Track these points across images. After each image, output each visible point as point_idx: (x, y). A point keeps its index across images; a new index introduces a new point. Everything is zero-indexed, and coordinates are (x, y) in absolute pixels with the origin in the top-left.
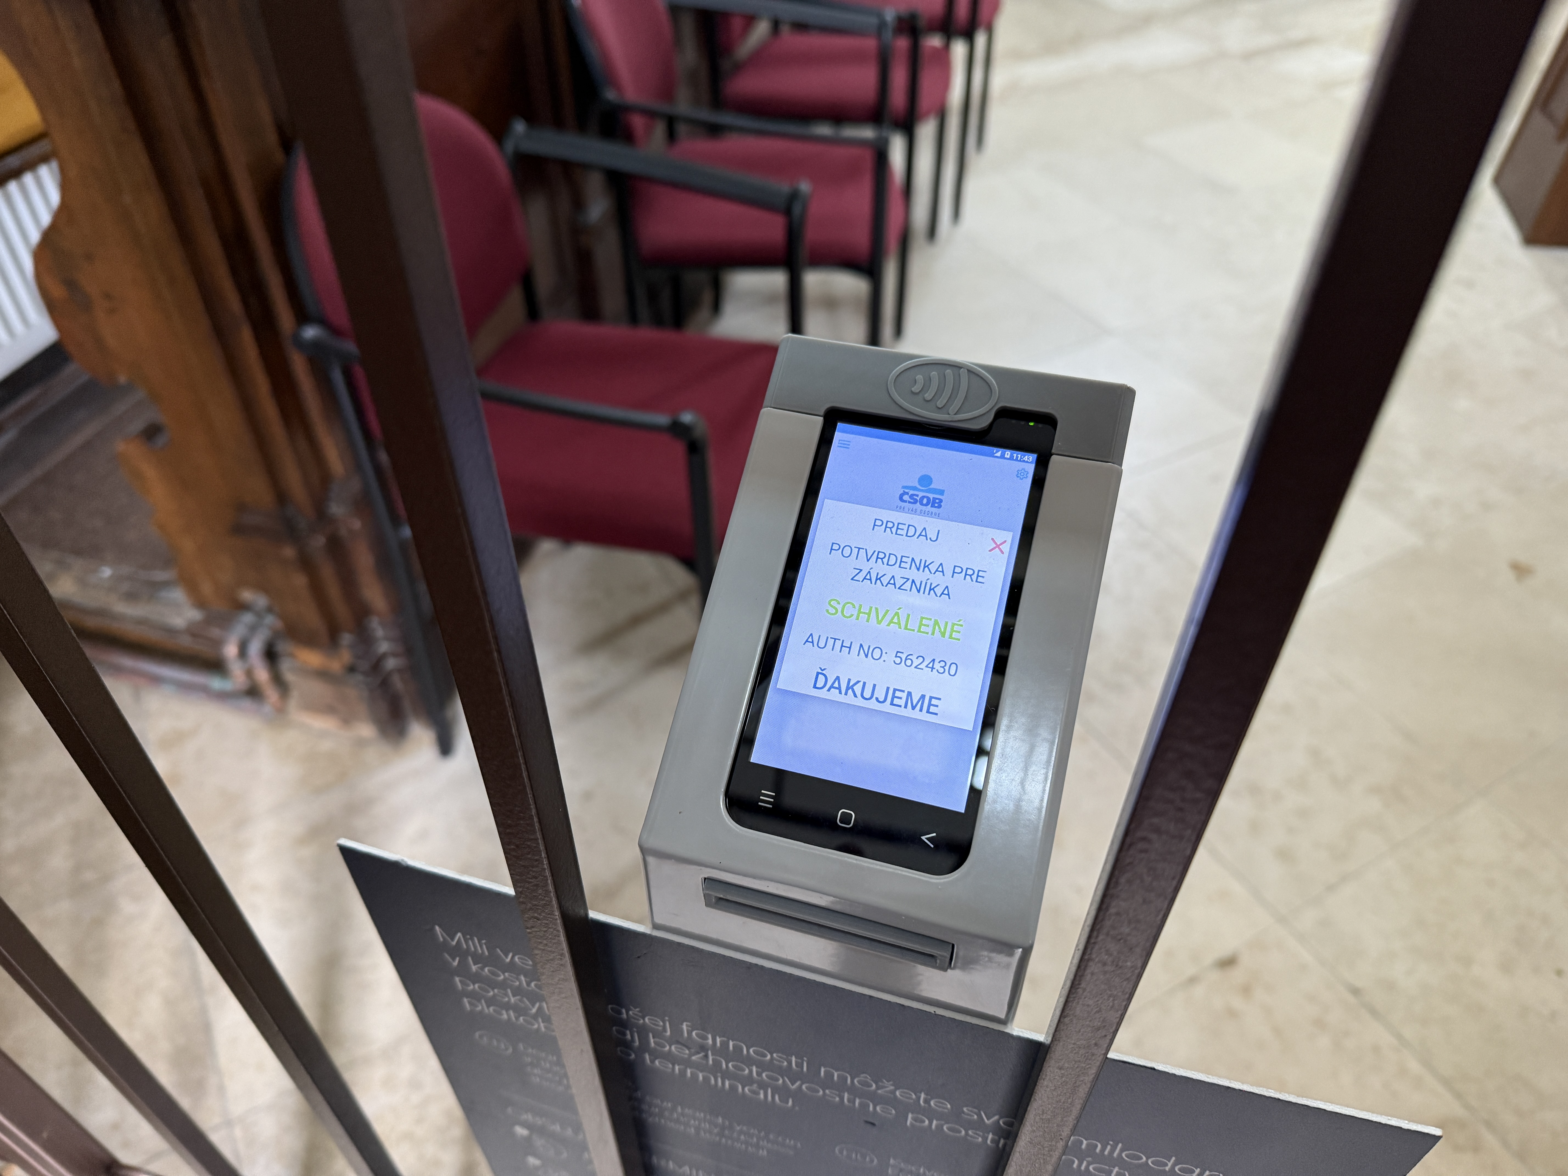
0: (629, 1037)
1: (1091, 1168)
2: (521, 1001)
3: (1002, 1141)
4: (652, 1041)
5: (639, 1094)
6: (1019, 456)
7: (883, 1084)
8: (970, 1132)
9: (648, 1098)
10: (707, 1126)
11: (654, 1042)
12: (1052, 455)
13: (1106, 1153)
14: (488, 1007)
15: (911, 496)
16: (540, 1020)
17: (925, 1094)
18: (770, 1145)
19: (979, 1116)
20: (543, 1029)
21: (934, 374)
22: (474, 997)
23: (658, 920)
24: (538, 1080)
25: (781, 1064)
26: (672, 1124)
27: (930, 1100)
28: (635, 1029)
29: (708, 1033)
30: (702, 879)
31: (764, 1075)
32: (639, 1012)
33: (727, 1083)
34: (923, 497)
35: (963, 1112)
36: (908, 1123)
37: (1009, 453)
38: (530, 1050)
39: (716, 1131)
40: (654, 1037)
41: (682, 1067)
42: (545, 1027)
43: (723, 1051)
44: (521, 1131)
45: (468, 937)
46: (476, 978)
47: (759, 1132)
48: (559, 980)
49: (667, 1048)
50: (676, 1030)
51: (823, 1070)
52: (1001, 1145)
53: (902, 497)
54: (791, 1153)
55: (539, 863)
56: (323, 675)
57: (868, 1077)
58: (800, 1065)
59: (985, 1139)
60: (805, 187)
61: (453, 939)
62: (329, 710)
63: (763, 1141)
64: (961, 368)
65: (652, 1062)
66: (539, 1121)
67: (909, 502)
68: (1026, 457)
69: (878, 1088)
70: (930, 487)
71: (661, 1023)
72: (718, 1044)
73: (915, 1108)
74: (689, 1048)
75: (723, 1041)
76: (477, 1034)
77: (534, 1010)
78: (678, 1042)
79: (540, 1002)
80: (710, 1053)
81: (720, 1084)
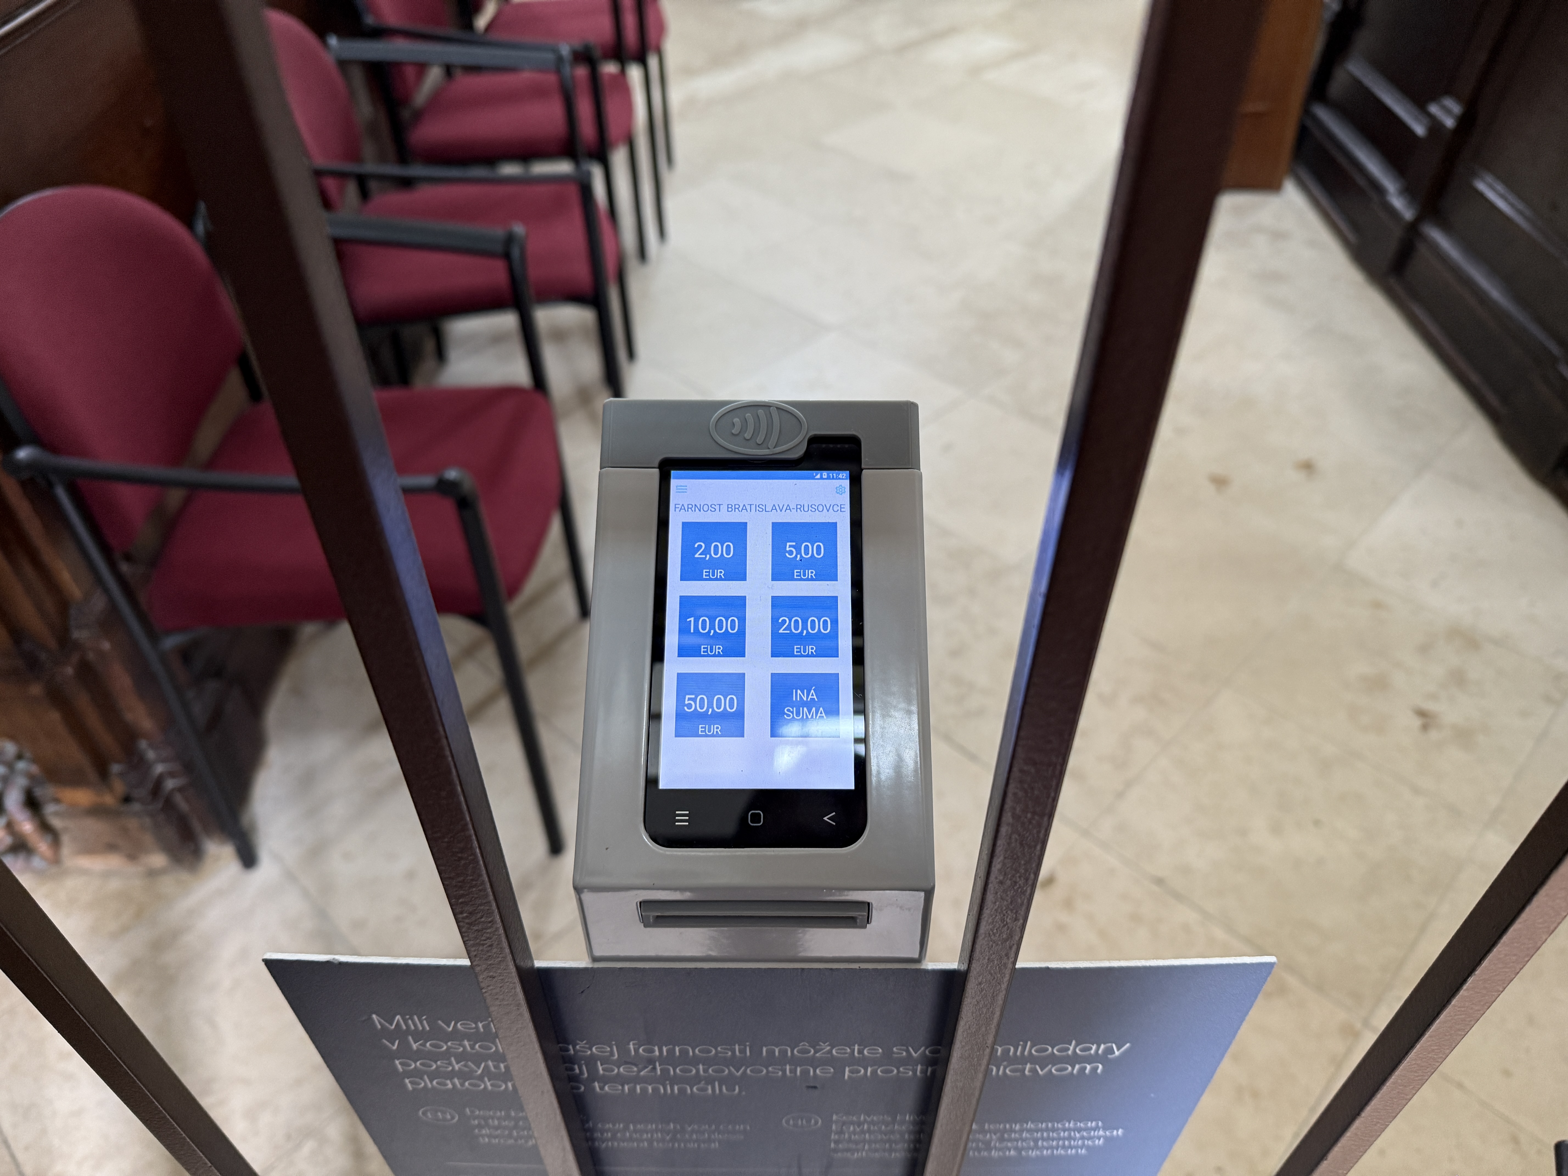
0: (577, 1071)
1: (1007, 1071)
2: (465, 1066)
3: (930, 1069)
4: (600, 1068)
5: (591, 1124)
7: (820, 1047)
8: (901, 1069)
10: (660, 1135)
11: (603, 1069)
12: (863, 470)
13: (1018, 1053)
14: (431, 1082)
16: (486, 1079)
17: (858, 1045)
18: (721, 1136)
19: (908, 1051)
22: (417, 1074)
23: (597, 953)
24: (487, 1140)
25: (726, 1055)
27: (863, 1050)
28: (583, 1062)
29: (655, 1046)
30: (637, 903)
31: (710, 1070)
32: (586, 1044)
33: (676, 1088)
35: (893, 1053)
36: (846, 1077)
37: (826, 474)
38: (477, 1113)
39: (668, 1138)
40: (602, 1065)
41: (631, 1085)
42: (491, 1085)
43: (669, 1060)
45: (408, 1016)
46: (417, 1056)
47: (710, 1126)
49: (616, 1071)
50: (623, 1050)
51: (764, 1049)
52: (929, 1073)
54: (741, 1137)
55: (493, 924)
56: (97, 811)
58: (743, 1051)
59: (915, 1072)
60: (519, 229)
61: (391, 1023)
62: (111, 848)
63: (714, 1134)
64: (770, 406)
65: (602, 1088)
68: (841, 475)
69: (816, 1052)
71: (609, 1049)
72: (665, 1053)
73: (852, 1061)
74: (636, 1065)
75: (670, 1048)
77: (480, 1072)
78: (626, 1063)
79: (486, 1061)
80: (657, 1064)
81: (669, 1091)
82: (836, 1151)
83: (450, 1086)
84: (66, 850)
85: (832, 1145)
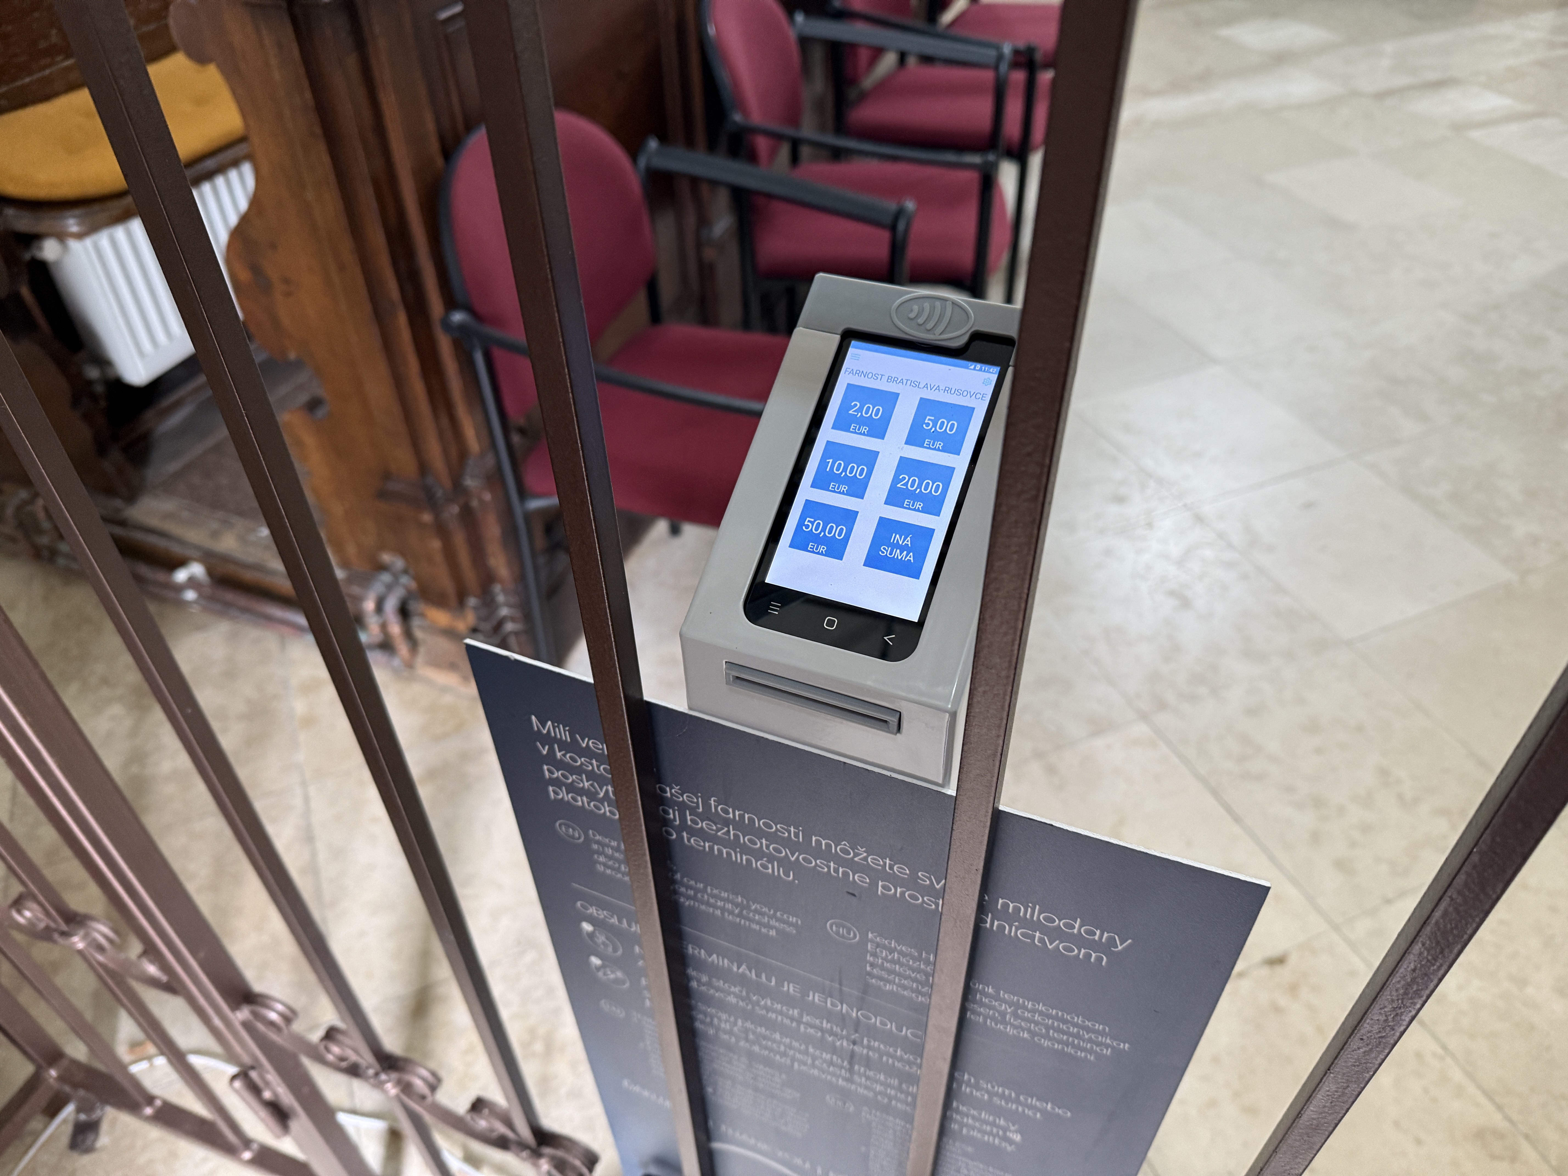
0: (671, 816)
1: (1018, 933)
2: (592, 785)
4: (689, 818)
6: (987, 368)
7: (858, 851)
8: (926, 899)
10: (730, 905)
11: (691, 820)
13: (1028, 916)
14: (567, 794)
16: (606, 804)
17: (889, 859)
18: (777, 924)
21: (927, 305)
22: (557, 783)
23: (694, 701)
24: (602, 868)
25: (784, 835)
26: (703, 907)
27: (894, 867)
28: (676, 808)
29: (729, 807)
30: (725, 663)
31: (771, 848)
32: (679, 789)
33: (744, 858)
36: (879, 893)
37: (978, 366)
38: (598, 837)
39: (736, 911)
40: (690, 815)
41: (711, 844)
43: (741, 825)
44: (587, 927)
45: (556, 724)
46: (559, 765)
47: (769, 910)
49: (700, 825)
50: (706, 805)
51: (814, 838)
54: (794, 932)
56: (446, 632)
57: (846, 842)
58: (797, 835)
60: (910, 205)
61: (544, 728)
63: (772, 920)
65: (689, 840)
66: (602, 915)
68: (992, 369)
69: (855, 855)
71: (695, 800)
72: (737, 817)
73: (884, 875)
74: (715, 824)
75: (741, 814)
76: (558, 823)
77: (602, 795)
78: (708, 819)
79: (607, 785)
80: (731, 827)
81: (739, 860)
82: (870, 974)
83: (580, 803)
84: (420, 660)
85: (868, 968)
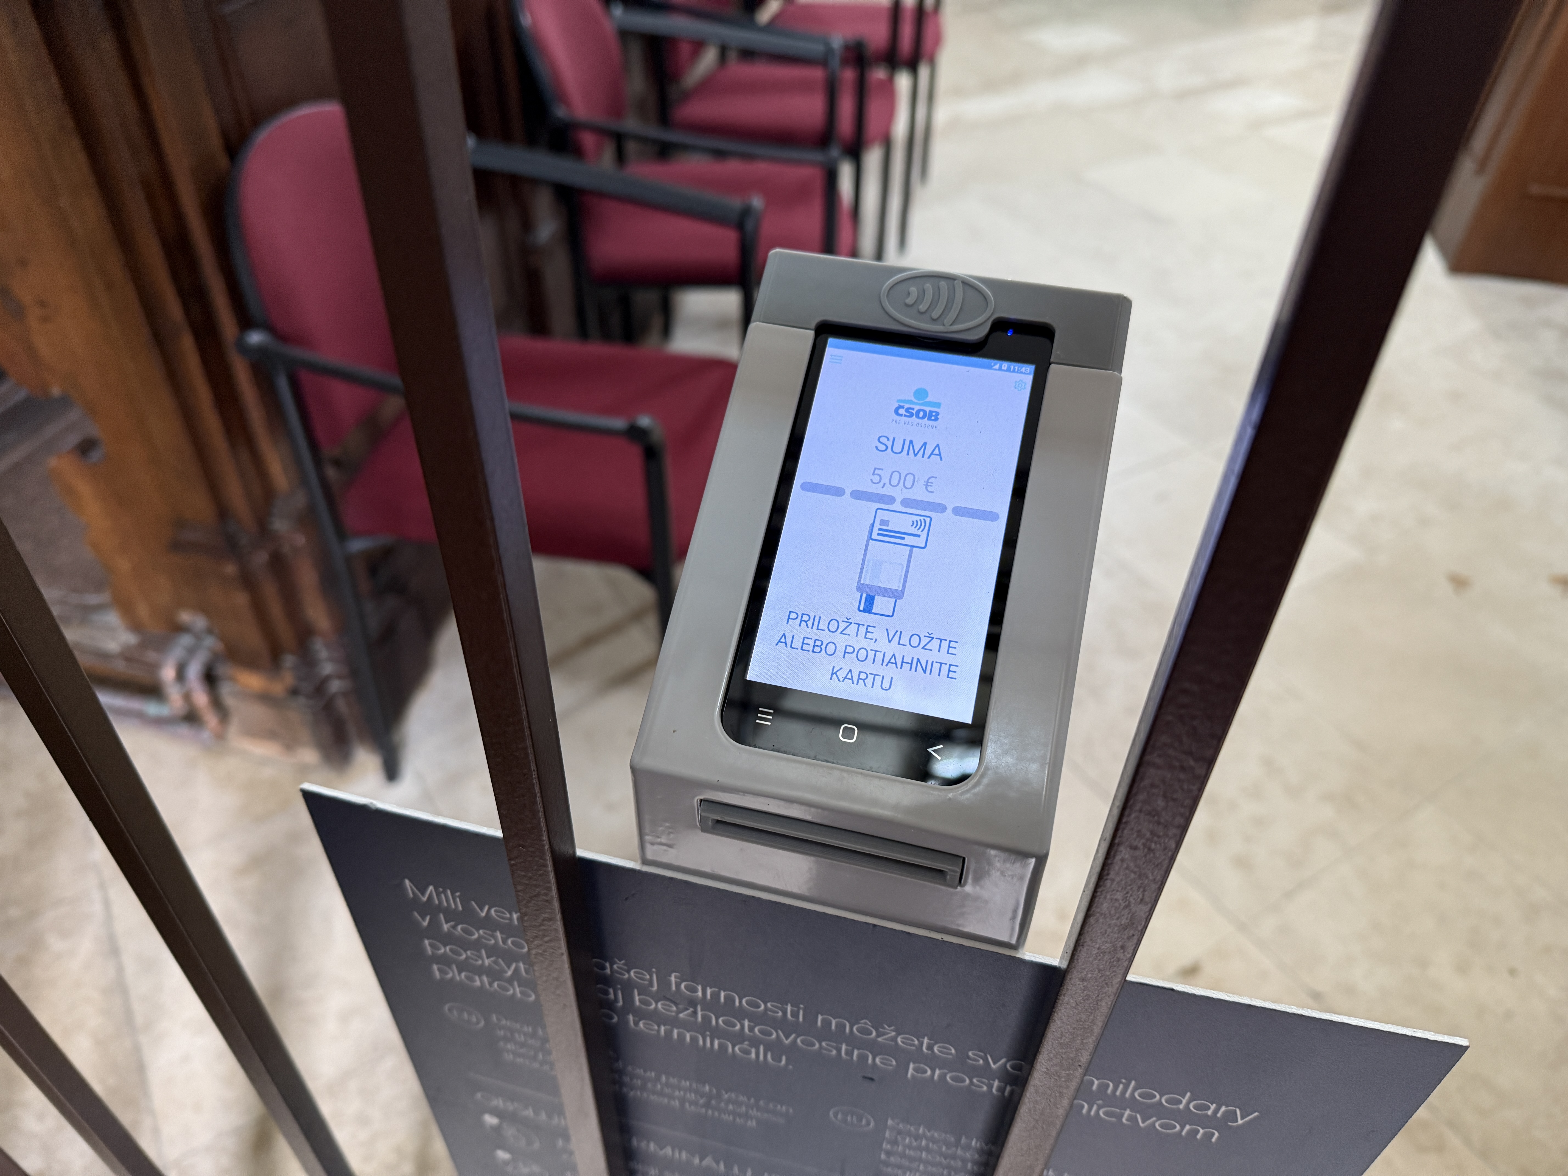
0: (612, 996)
1: (1101, 1113)
2: (495, 962)
3: (1008, 1088)
4: (637, 998)
5: (620, 1064)
6: (1016, 368)
7: (884, 1030)
8: (975, 1080)
9: (630, 1068)
10: (693, 1095)
11: (640, 1001)
12: (1050, 364)
13: (1118, 1093)
14: (460, 973)
15: (907, 410)
16: (516, 983)
17: (929, 1039)
18: (759, 1114)
19: (986, 1060)
20: (519, 995)
21: (928, 286)
22: (444, 961)
23: (650, 856)
24: (511, 1056)
25: (776, 1015)
26: (655, 1098)
27: (934, 1045)
28: (619, 986)
29: (698, 984)
30: (698, 802)
31: (756, 1030)
32: (624, 964)
33: (716, 1042)
34: (918, 411)
35: (969, 1057)
36: (909, 1075)
37: (1006, 366)
38: (504, 1022)
39: (702, 1101)
40: (639, 995)
41: (668, 1027)
42: (521, 993)
43: (712, 1006)
44: (490, 1120)
45: (441, 889)
46: (447, 939)
47: (749, 1099)
48: (544, 920)
49: (653, 1006)
50: (664, 983)
51: (820, 1018)
52: (1007, 1093)
53: (898, 411)
54: (781, 1121)
56: (265, 698)
57: (867, 1022)
58: (795, 1015)
59: (990, 1087)
60: (757, 202)
61: (423, 894)
62: (270, 735)
63: (752, 1109)
65: (636, 1024)
66: (511, 1107)
67: (905, 416)
68: (1024, 368)
69: (878, 1036)
70: (926, 400)
71: (648, 977)
72: (709, 997)
73: (918, 1056)
74: (676, 1004)
75: (714, 991)
76: (447, 1007)
77: (510, 973)
78: (665, 998)
79: (517, 961)
80: (699, 1008)
81: (708, 1044)
82: (885, 1164)
84: (232, 730)
85: (883, 1156)
